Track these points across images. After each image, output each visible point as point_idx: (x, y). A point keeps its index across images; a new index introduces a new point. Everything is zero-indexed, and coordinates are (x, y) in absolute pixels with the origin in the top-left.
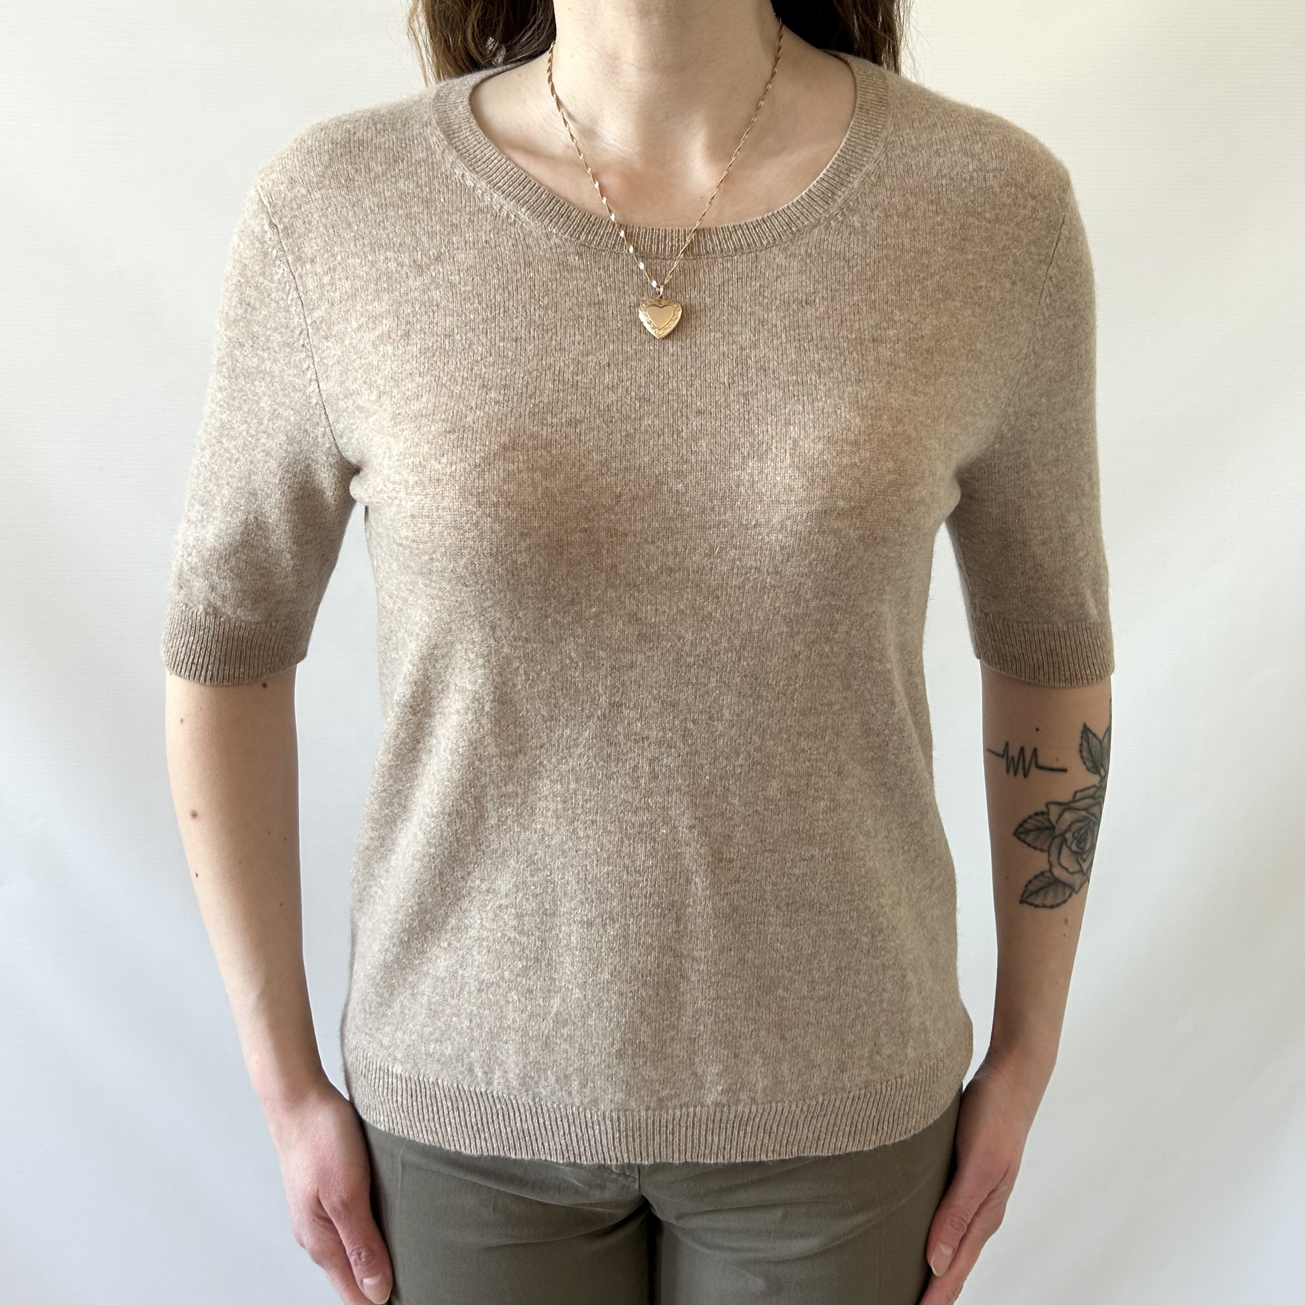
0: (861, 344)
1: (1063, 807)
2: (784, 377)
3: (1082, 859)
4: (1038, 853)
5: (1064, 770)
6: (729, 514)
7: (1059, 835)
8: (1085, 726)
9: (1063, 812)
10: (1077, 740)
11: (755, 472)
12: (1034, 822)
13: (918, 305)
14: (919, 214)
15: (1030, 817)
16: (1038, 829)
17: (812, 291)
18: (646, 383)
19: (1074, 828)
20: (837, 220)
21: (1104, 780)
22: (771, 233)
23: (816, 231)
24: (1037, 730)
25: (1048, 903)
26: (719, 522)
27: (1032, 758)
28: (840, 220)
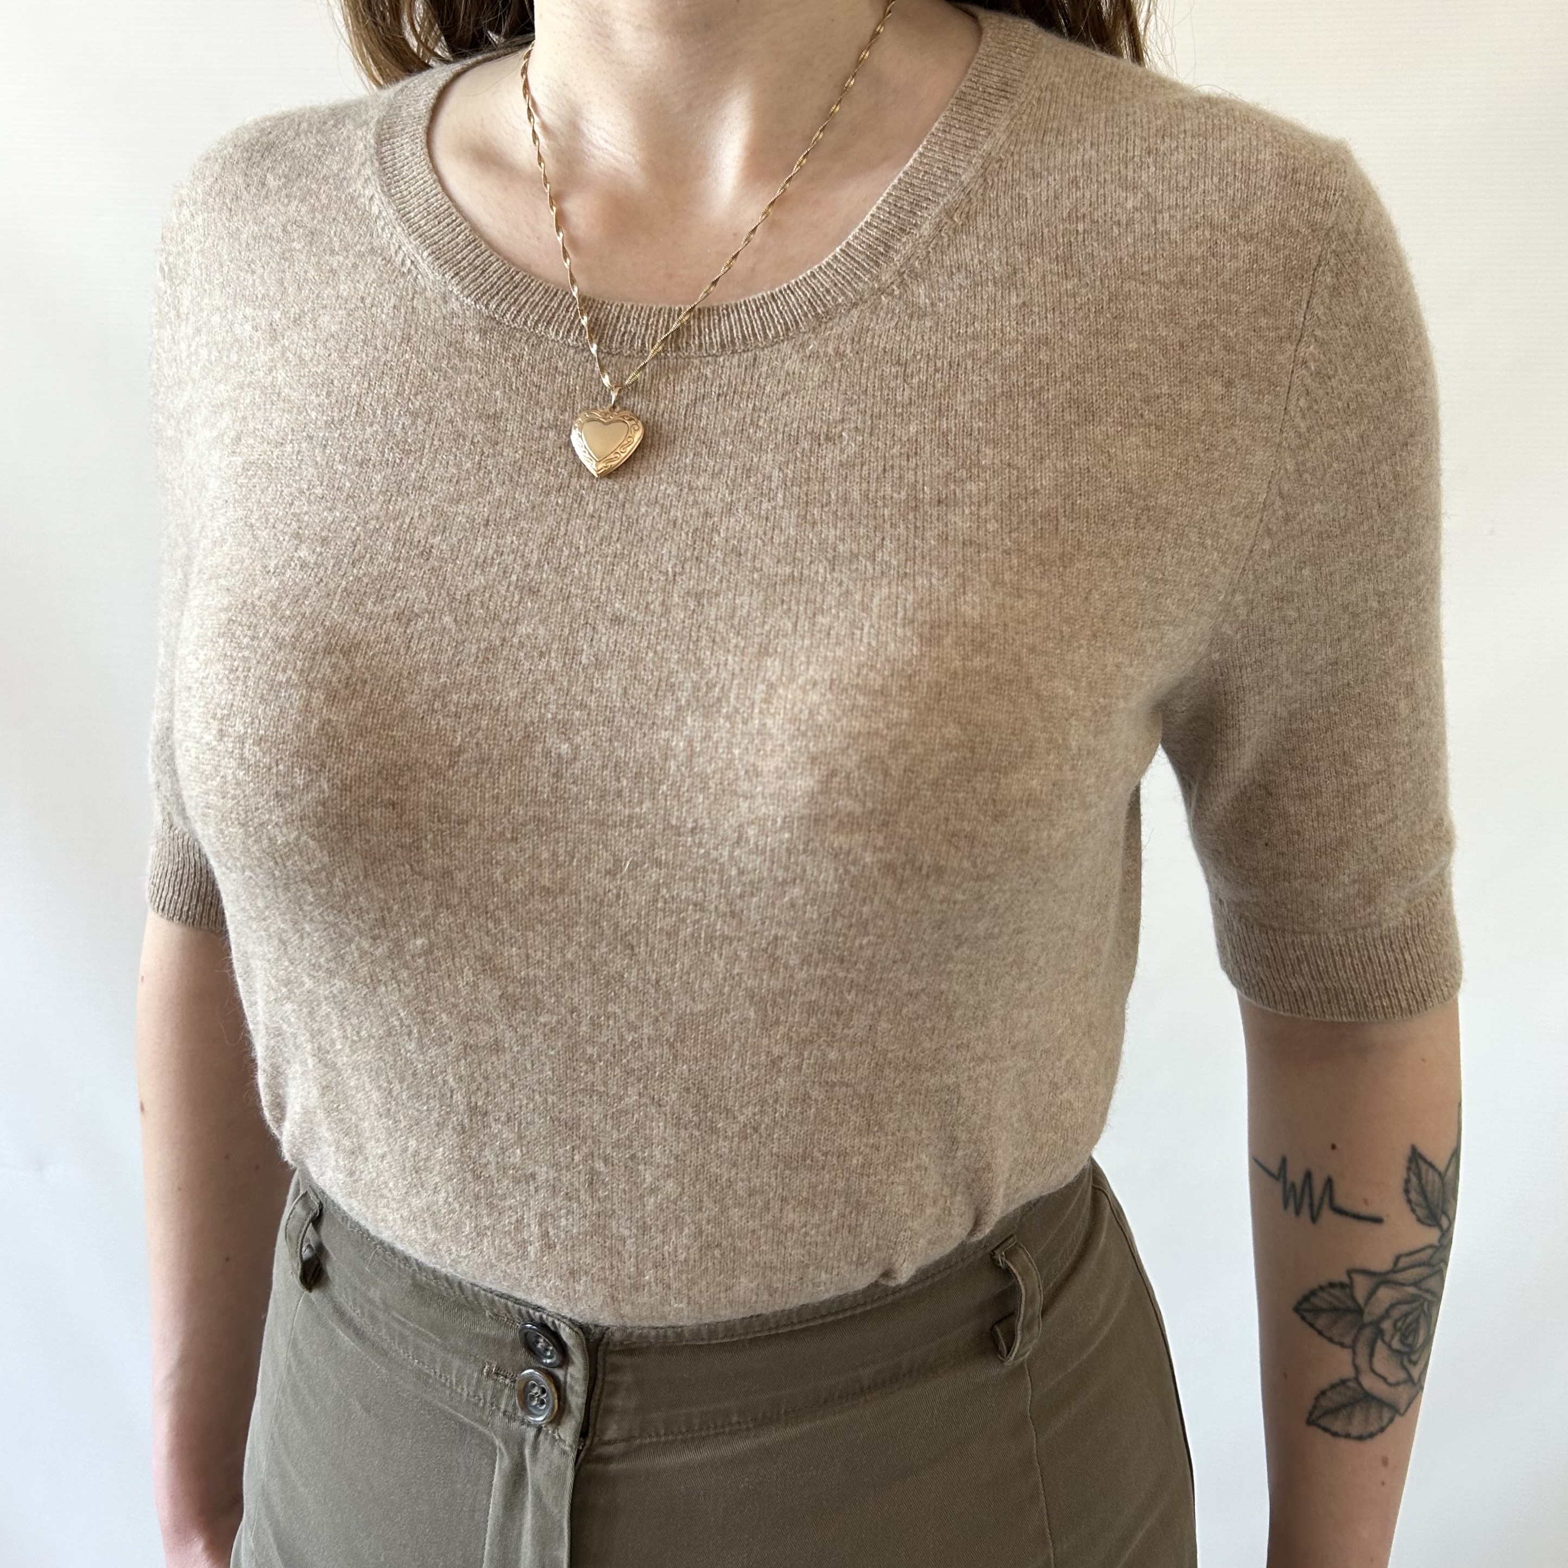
1: (1376, 1279)
3: (1411, 1361)
4: (1337, 1349)
5: (1377, 1220)
7: (1371, 1323)
8: (1414, 1150)
9: (1377, 1286)
10: (1404, 1175)
12: (1330, 1299)
15: (1322, 1288)
16: (1335, 1310)
19: (1396, 1313)
20: (891, 294)
21: (1446, 1235)
22: (784, 319)
23: (855, 312)
24: (1334, 1147)
25: (1355, 1429)
26: (631, 817)
27: (1324, 1193)
28: (897, 293)
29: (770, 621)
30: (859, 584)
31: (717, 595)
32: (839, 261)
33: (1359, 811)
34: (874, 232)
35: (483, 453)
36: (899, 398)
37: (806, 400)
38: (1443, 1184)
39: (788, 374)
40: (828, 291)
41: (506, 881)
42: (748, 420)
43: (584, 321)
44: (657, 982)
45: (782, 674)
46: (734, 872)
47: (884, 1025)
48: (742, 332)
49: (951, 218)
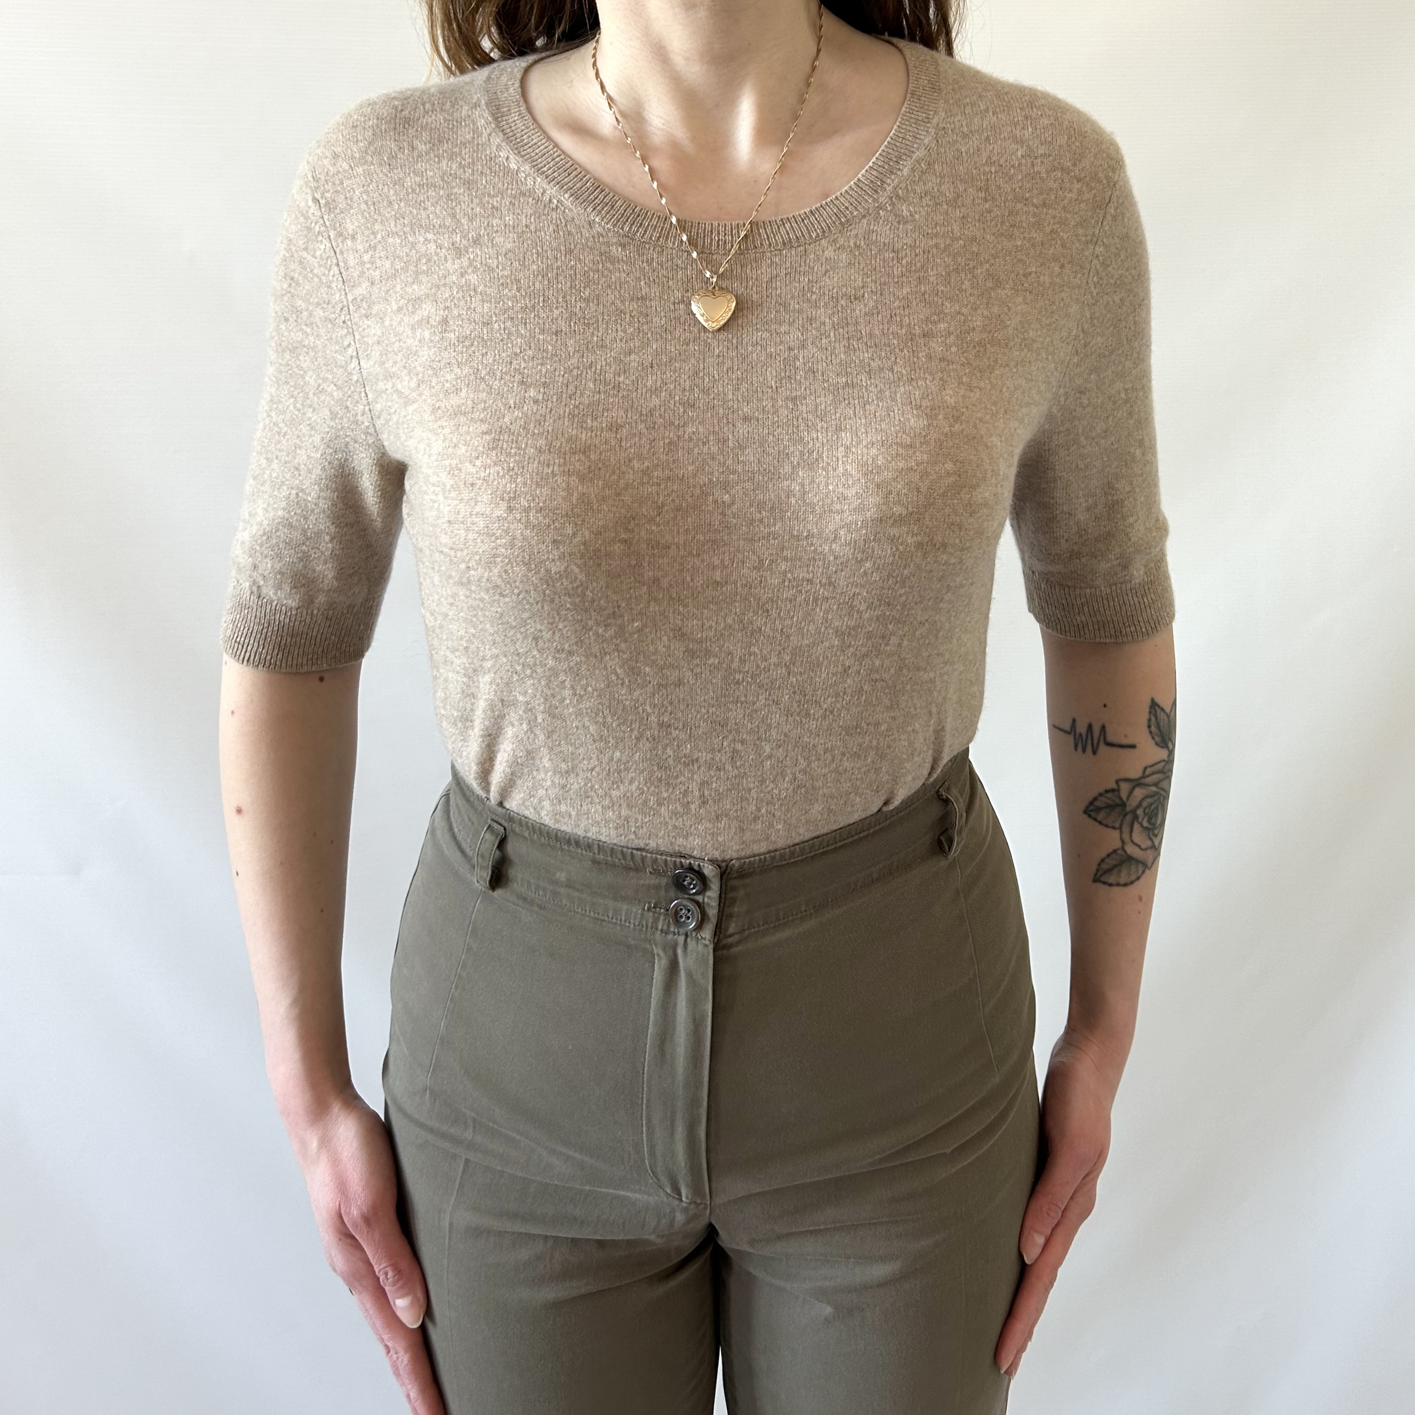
0: (912, 339)
1: (1133, 784)
2: (834, 379)
3: (1154, 835)
4: (1109, 831)
5: (1133, 747)
6: (779, 525)
7: (1131, 812)
8: (1153, 700)
9: (1133, 788)
10: (1148, 717)
11: (807, 482)
12: (1107, 801)
13: (968, 294)
14: (968, 201)
15: (1101, 795)
16: (1110, 807)
17: (861, 285)
18: (691, 386)
19: (1145, 804)
20: (886, 209)
21: (1171, 753)
24: (1105, 706)
25: (1122, 881)
27: (1100, 736)
28: (889, 209)
29: (839, 411)
31: (805, 398)
38: (1169, 721)
43: (684, 238)
46: (832, 558)
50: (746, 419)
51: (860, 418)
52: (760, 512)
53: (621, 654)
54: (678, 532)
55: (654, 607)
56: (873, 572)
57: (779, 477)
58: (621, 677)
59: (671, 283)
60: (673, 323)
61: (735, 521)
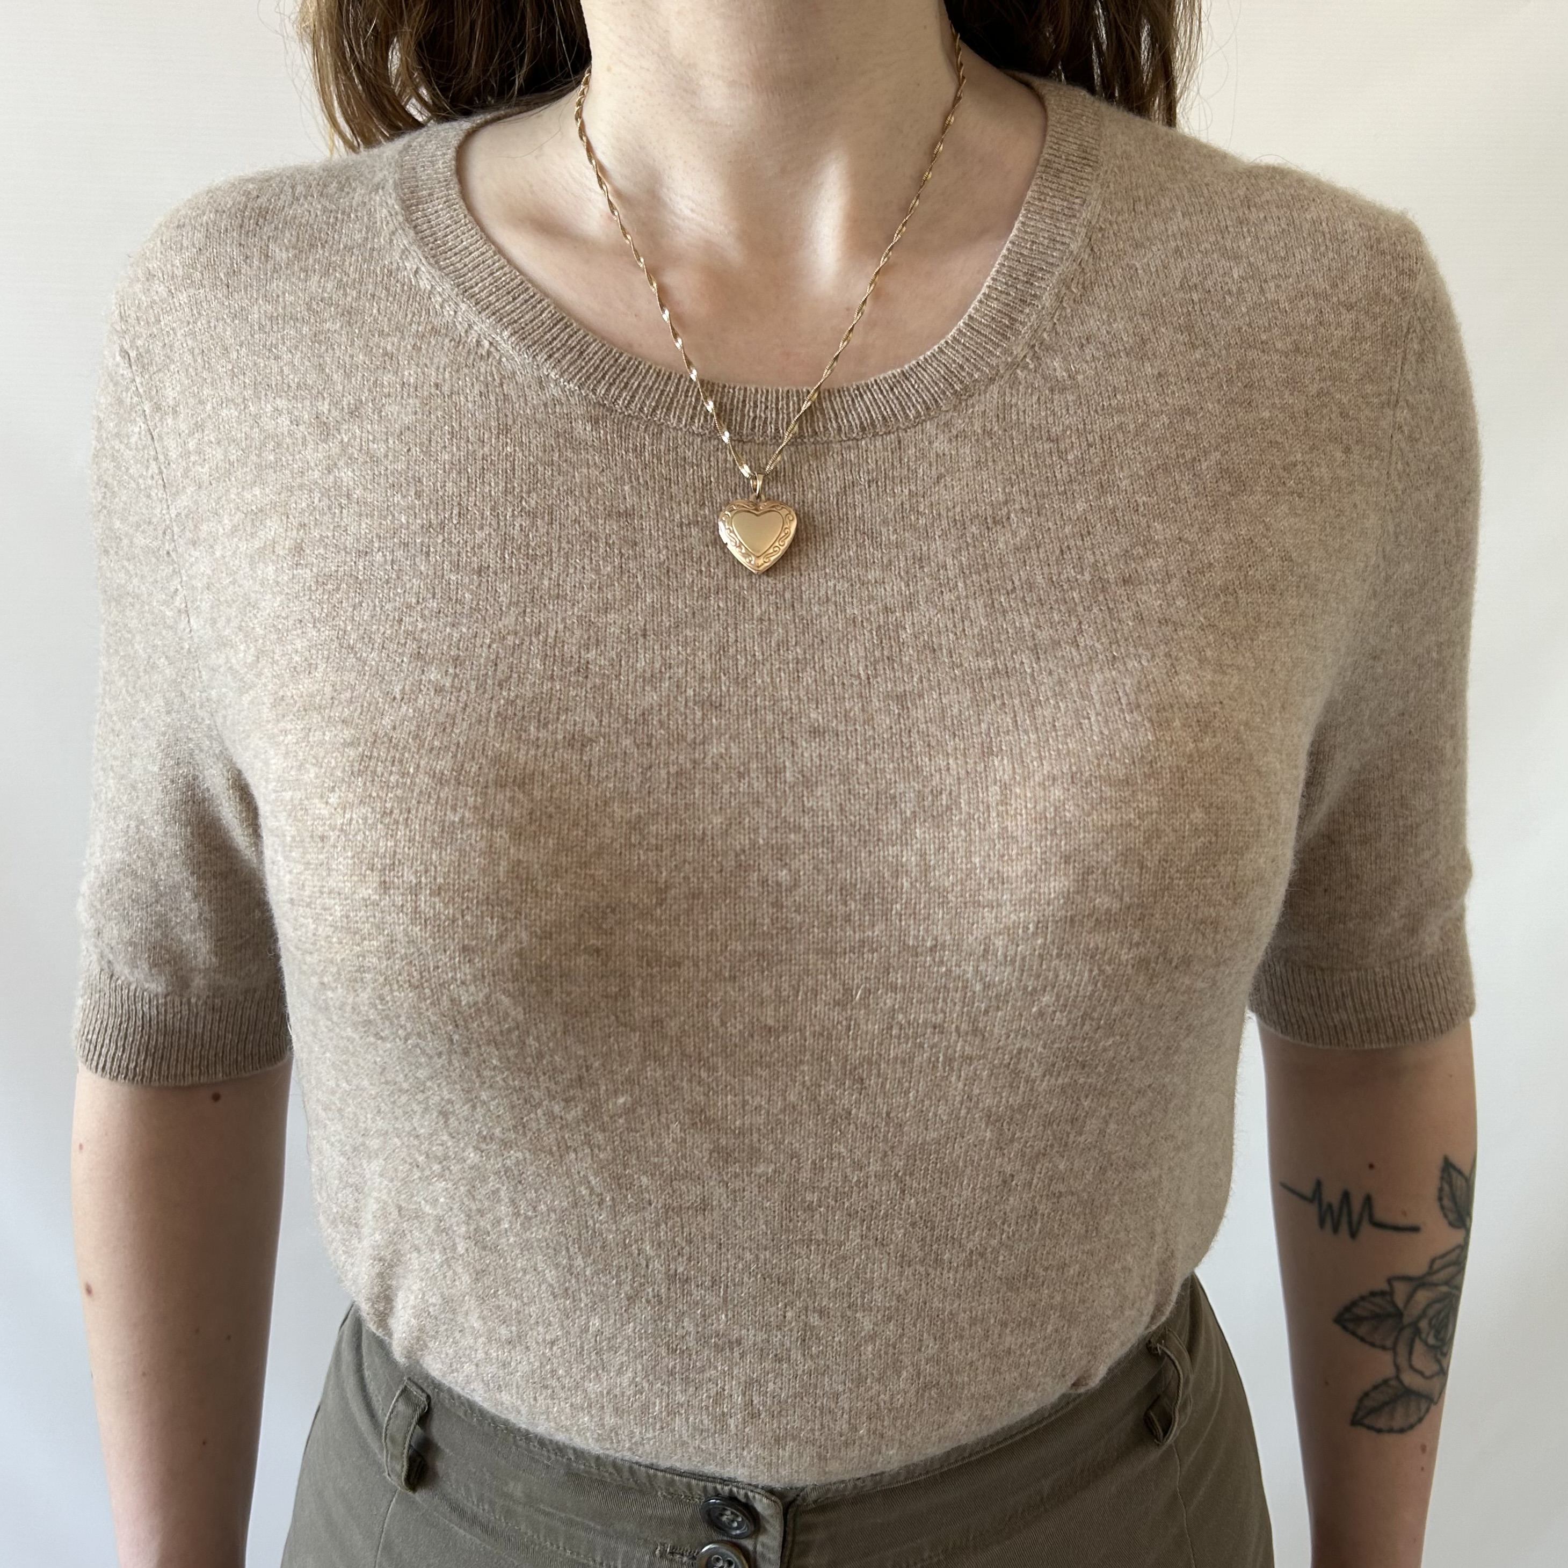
1: (1414, 1284)
3: (1440, 1353)
4: (1379, 1352)
5: (1415, 1229)
6: (880, 926)
7: (1410, 1324)
8: (1446, 1159)
9: (1415, 1291)
10: (1438, 1181)
11: (930, 849)
12: (1371, 1307)
15: (1363, 1298)
16: (1378, 1317)
19: (1431, 1312)
20: (1026, 367)
22: (921, 397)
23: (994, 388)
24: (1371, 1166)
25: (1397, 1425)
26: (862, 942)
27: (1363, 1210)
28: (1031, 366)
29: (987, 718)
30: (1071, 673)
31: (921, 696)
32: (965, 335)
33: (1411, 850)
34: (994, 304)
35: (622, 555)
36: (1059, 476)
37: (964, 482)
38: (1468, 1188)
39: (937, 455)
40: (961, 367)
41: (723, 1023)
42: (907, 506)
43: (710, 406)
44: (888, 1114)
45: (1014, 773)
46: (978, 987)
47: (1112, 1126)
48: (881, 412)
49: (1068, 288)
50: (816, 732)
51: (1026, 732)
52: (845, 904)
53: (596, 1151)
54: (696, 937)
55: (653, 1072)
56: (1054, 1012)
57: (879, 840)
58: (598, 1190)
59: (674, 488)
60: (680, 559)
61: (799, 918)
